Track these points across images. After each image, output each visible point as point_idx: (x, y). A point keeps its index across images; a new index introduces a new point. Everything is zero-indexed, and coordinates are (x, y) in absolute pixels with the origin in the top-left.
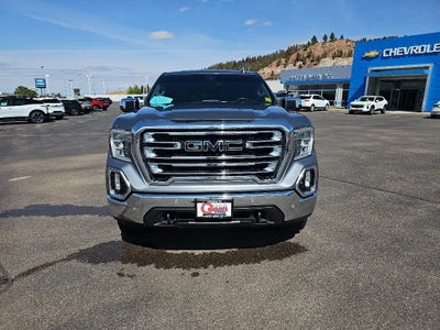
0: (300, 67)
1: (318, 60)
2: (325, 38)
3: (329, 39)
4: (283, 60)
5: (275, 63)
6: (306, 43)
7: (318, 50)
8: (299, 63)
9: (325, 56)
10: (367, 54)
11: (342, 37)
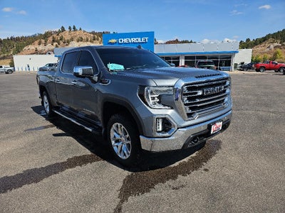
0: (57, 46)
1: (68, 42)
2: (70, 28)
3: (72, 30)
4: (43, 41)
5: (37, 42)
6: (57, 30)
7: (67, 36)
8: (55, 44)
9: (72, 40)
10: (110, 41)
11: (80, 29)
